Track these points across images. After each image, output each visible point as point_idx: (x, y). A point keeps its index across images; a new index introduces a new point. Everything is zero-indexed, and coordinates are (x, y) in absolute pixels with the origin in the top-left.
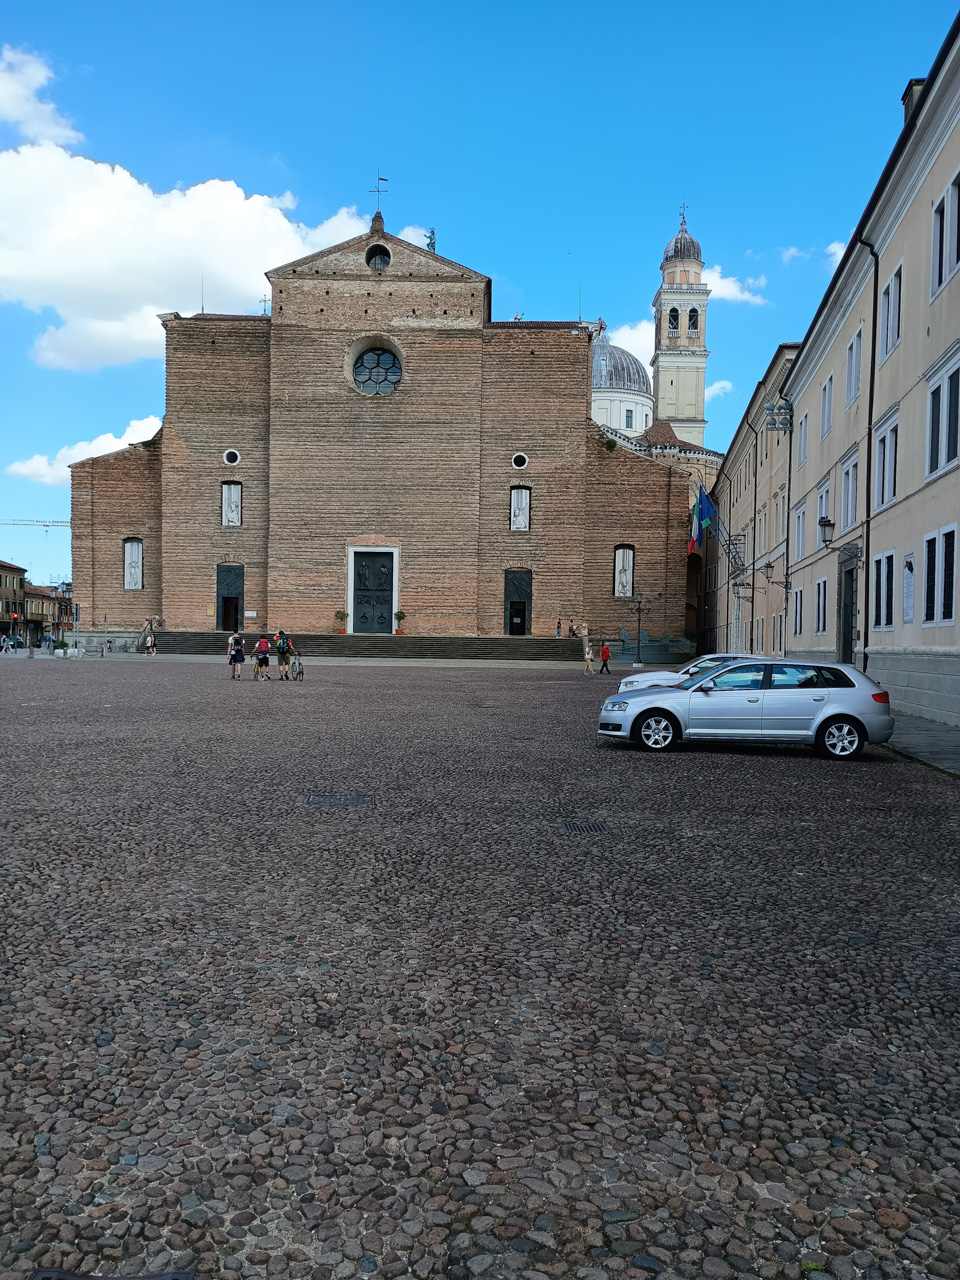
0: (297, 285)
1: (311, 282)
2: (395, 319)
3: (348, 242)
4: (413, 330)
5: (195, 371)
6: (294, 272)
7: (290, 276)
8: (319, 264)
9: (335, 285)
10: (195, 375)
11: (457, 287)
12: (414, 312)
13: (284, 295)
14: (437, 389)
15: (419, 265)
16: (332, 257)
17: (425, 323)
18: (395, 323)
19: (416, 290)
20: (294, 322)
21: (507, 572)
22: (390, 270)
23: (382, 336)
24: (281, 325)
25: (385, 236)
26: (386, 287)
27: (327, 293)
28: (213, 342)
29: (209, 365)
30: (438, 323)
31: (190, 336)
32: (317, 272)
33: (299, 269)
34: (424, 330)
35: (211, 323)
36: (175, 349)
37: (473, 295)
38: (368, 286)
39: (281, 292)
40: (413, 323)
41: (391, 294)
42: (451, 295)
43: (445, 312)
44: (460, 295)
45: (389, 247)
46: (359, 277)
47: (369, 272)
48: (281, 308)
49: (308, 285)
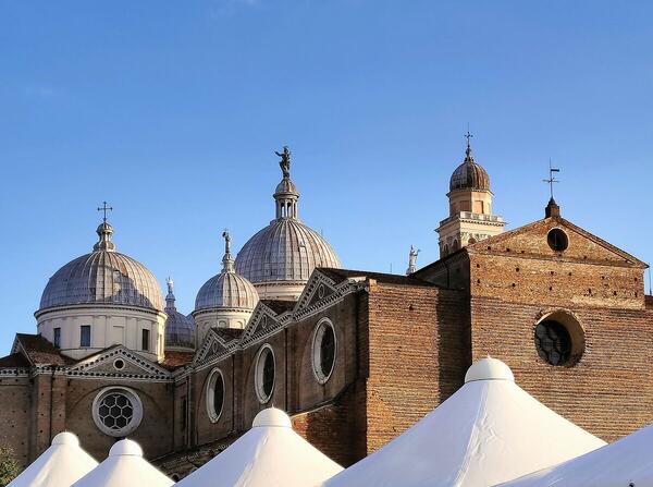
0: (492, 260)
1: (503, 259)
2: (575, 297)
3: (532, 225)
4: (590, 308)
5: (395, 335)
6: (489, 248)
7: (487, 252)
8: (510, 243)
9: (525, 263)
11: (623, 272)
12: (590, 291)
14: (612, 363)
15: (591, 250)
16: (520, 237)
17: (599, 302)
18: (576, 300)
19: (590, 272)
20: (490, 295)
22: (567, 252)
23: (564, 312)
24: (480, 297)
25: (562, 222)
26: (567, 267)
27: (518, 270)
30: (610, 303)
32: (508, 250)
33: (493, 246)
34: (599, 309)
37: (636, 279)
38: (551, 266)
39: (478, 266)
40: (590, 301)
41: (570, 274)
42: (618, 278)
43: (615, 294)
44: (625, 279)
45: (566, 231)
46: (544, 257)
47: (551, 252)
48: (479, 282)
49: (502, 261)
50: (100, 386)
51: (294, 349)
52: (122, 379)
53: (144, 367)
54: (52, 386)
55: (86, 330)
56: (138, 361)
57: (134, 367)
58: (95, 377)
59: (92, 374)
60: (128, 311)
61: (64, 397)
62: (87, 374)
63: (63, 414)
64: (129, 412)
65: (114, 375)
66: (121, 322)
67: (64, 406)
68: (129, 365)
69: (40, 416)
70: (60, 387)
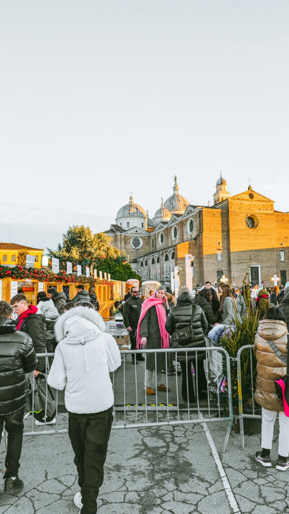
0: (234, 201)
1: (237, 201)
2: (256, 211)
3: (244, 192)
9: (243, 202)
10: (210, 223)
12: (260, 209)
14: (266, 227)
15: (260, 198)
16: (242, 195)
19: (260, 204)
20: (234, 210)
21: (281, 271)
22: (254, 199)
23: (253, 215)
24: (231, 211)
25: (252, 191)
27: (241, 204)
28: (214, 214)
29: (213, 220)
30: (265, 212)
31: (208, 213)
32: (239, 199)
33: (235, 198)
34: (262, 213)
36: (205, 216)
37: (272, 206)
38: (250, 202)
39: (231, 203)
41: (255, 205)
42: (267, 205)
43: (266, 209)
47: (250, 199)
48: (231, 207)
50: (132, 237)
51: (182, 226)
52: (137, 235)
54: (121, 237)
55: (128, 223)
57: (140, 232)
59: (130, 234)
60: (138, 218)
64: (139, 243)
66: (136, 221)
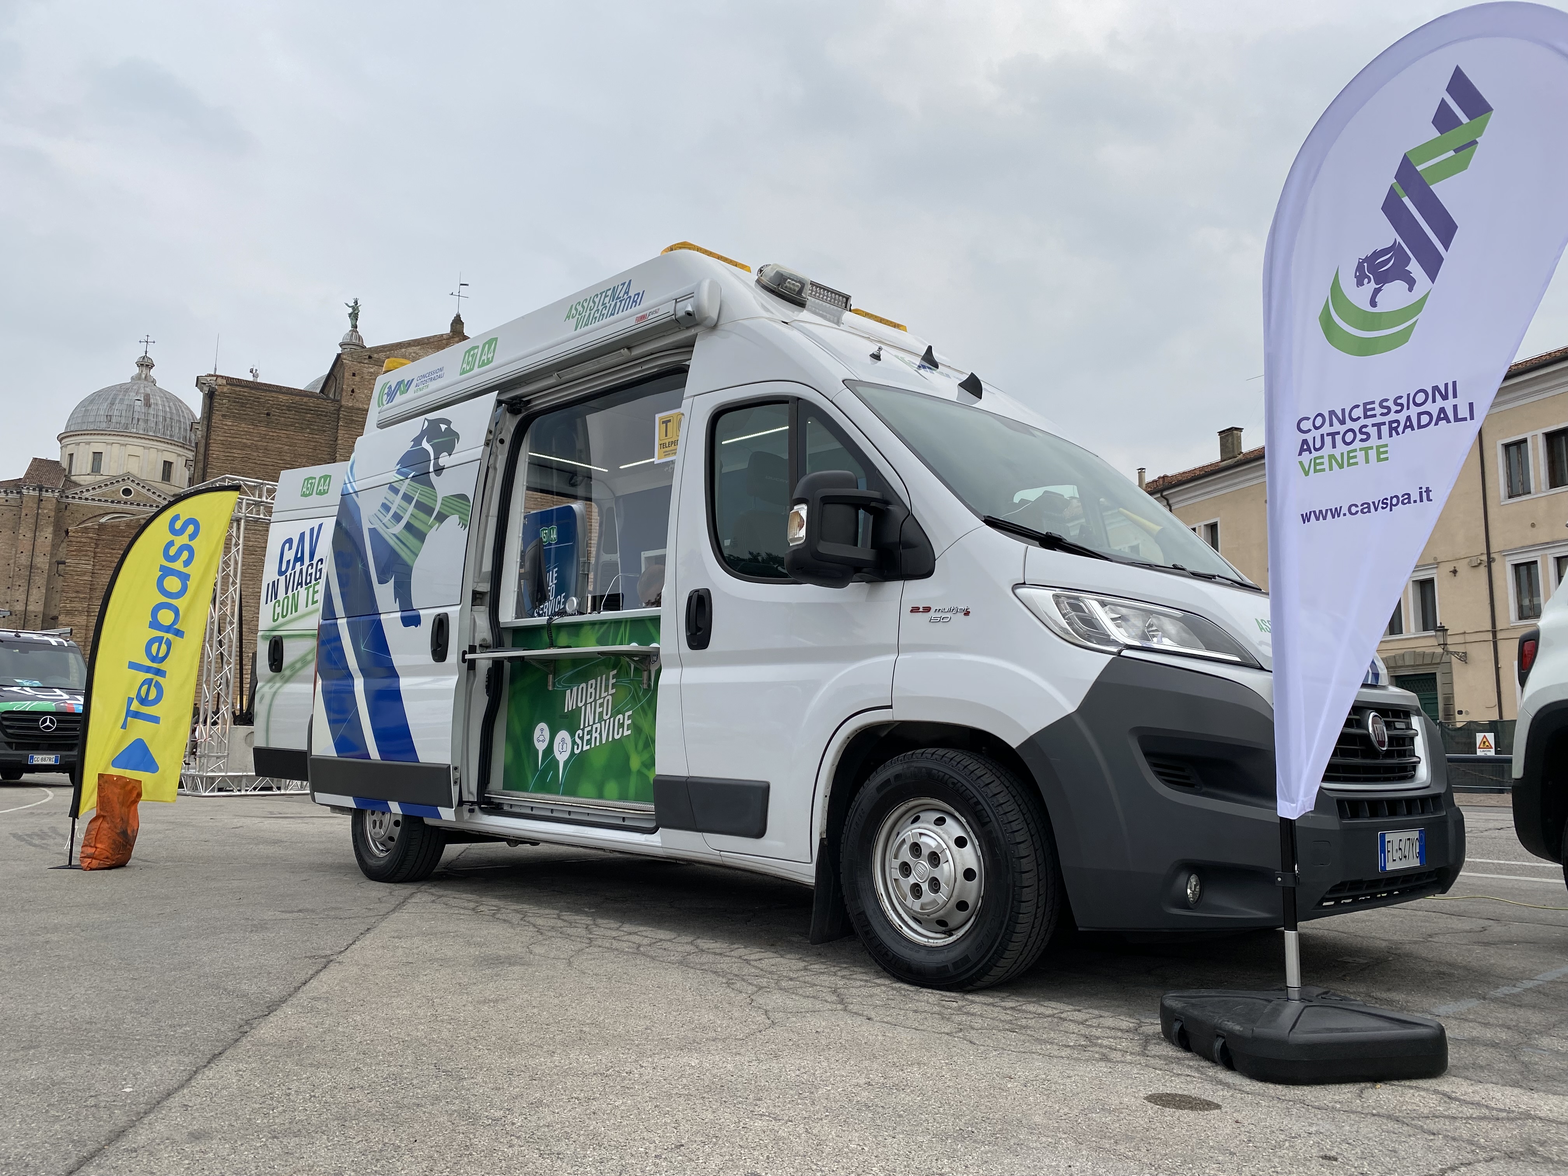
0: (372, 370)
3: (428, 338)
5: (245, 441)
6: (370, 357)
7: (366, 361)
10: (245, 446)
13: (357, 378)
16: (410, 350)
24: (352, 408)
25: (466, 339)
28: (268, 414)
29: (263, 437)
31: (243, 405)
33: (375, 356)
35: (268, 394)
36: (223, 416)
39: (354, 375)
48: (353, 391)
50: (102, 512)
52: (128, 507)
53: (155, 497)
54: (38, 508)
55: (97, 455)
56: (149, 490)
57: (144, 496)
58: (96, 503)
59: (93, 500)
60: (147, 442)
61: (52, 519)
62: (87, 499)
63: (50, 537)
65: (119, 502)
66: (139, 451)
67: (50, 529)
68: (138, 493)
69: (21, 537)
70: (48, 509)
